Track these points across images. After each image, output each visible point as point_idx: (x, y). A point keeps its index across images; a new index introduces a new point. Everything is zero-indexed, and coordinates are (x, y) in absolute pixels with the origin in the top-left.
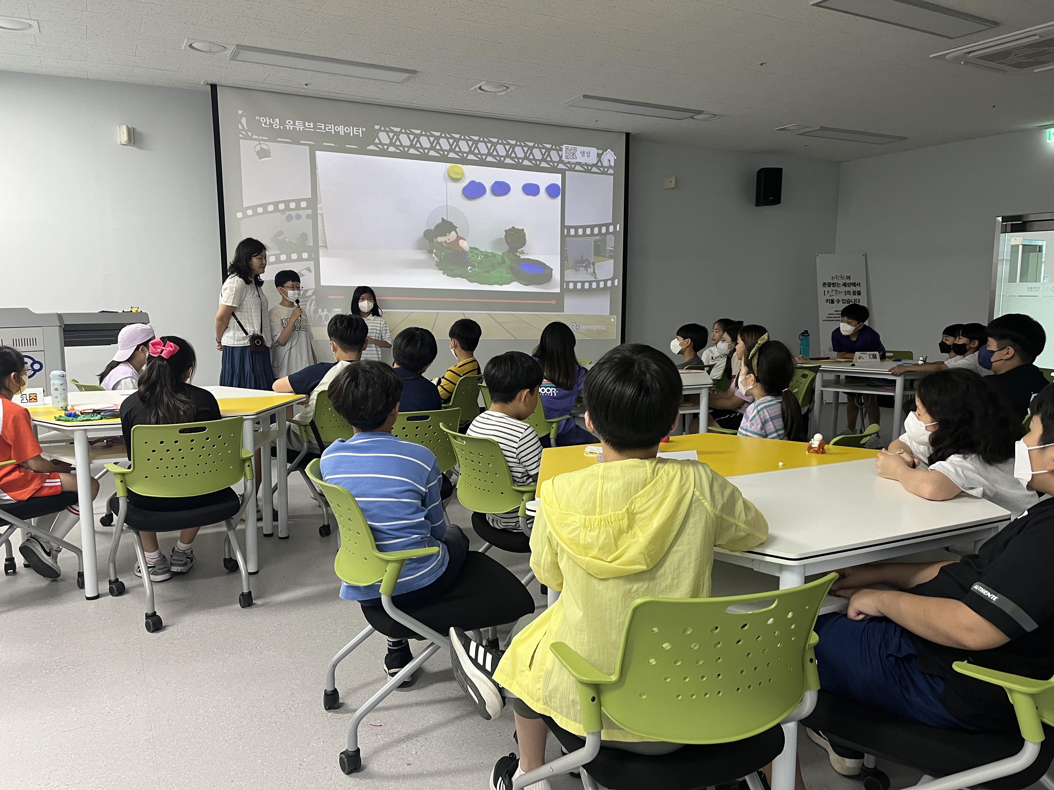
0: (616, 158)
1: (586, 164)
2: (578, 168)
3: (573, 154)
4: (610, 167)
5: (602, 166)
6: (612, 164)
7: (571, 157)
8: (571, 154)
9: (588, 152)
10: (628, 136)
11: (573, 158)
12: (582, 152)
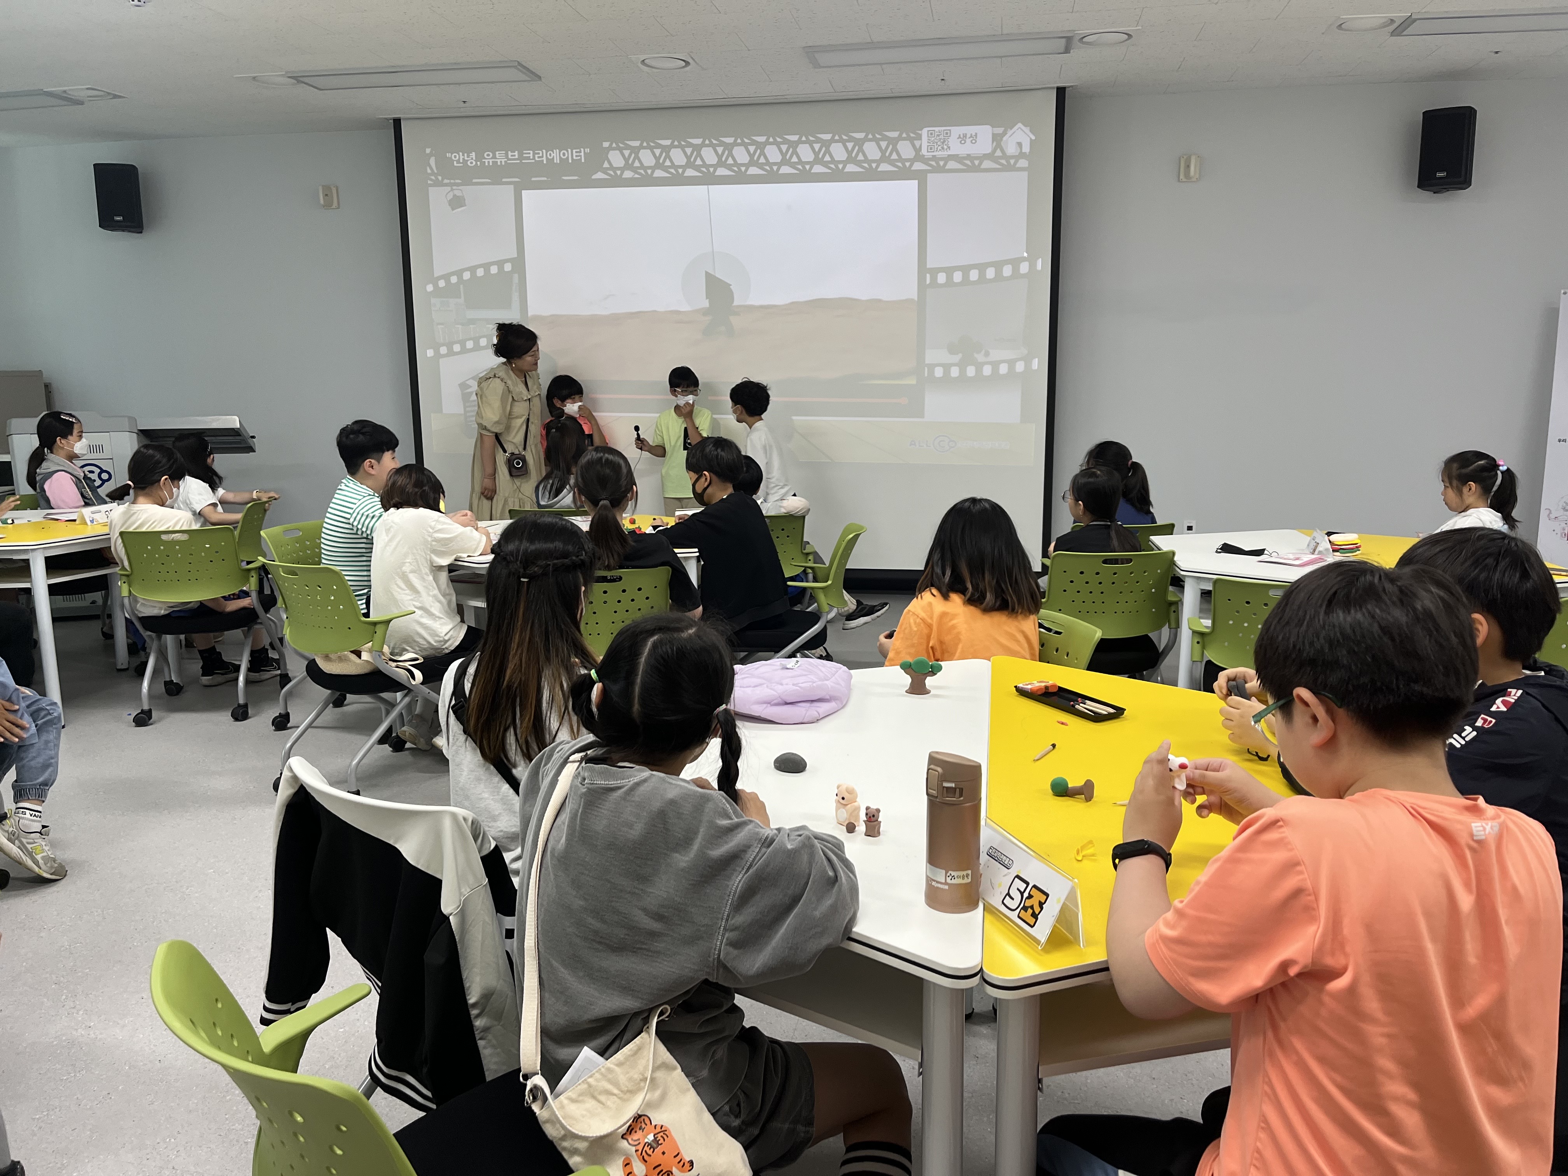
0: (1033, 138)
1: (969, 157)
2: (951, 165)
3: (943, 143)
4: (1022, 155)
5: (1004, 156)
6: (1026, 149)
7: (939, 148)
8: (939, 143)
9: (974, 134)
10: (1061, 92)
11: (943, 148)
12: (962, 136)
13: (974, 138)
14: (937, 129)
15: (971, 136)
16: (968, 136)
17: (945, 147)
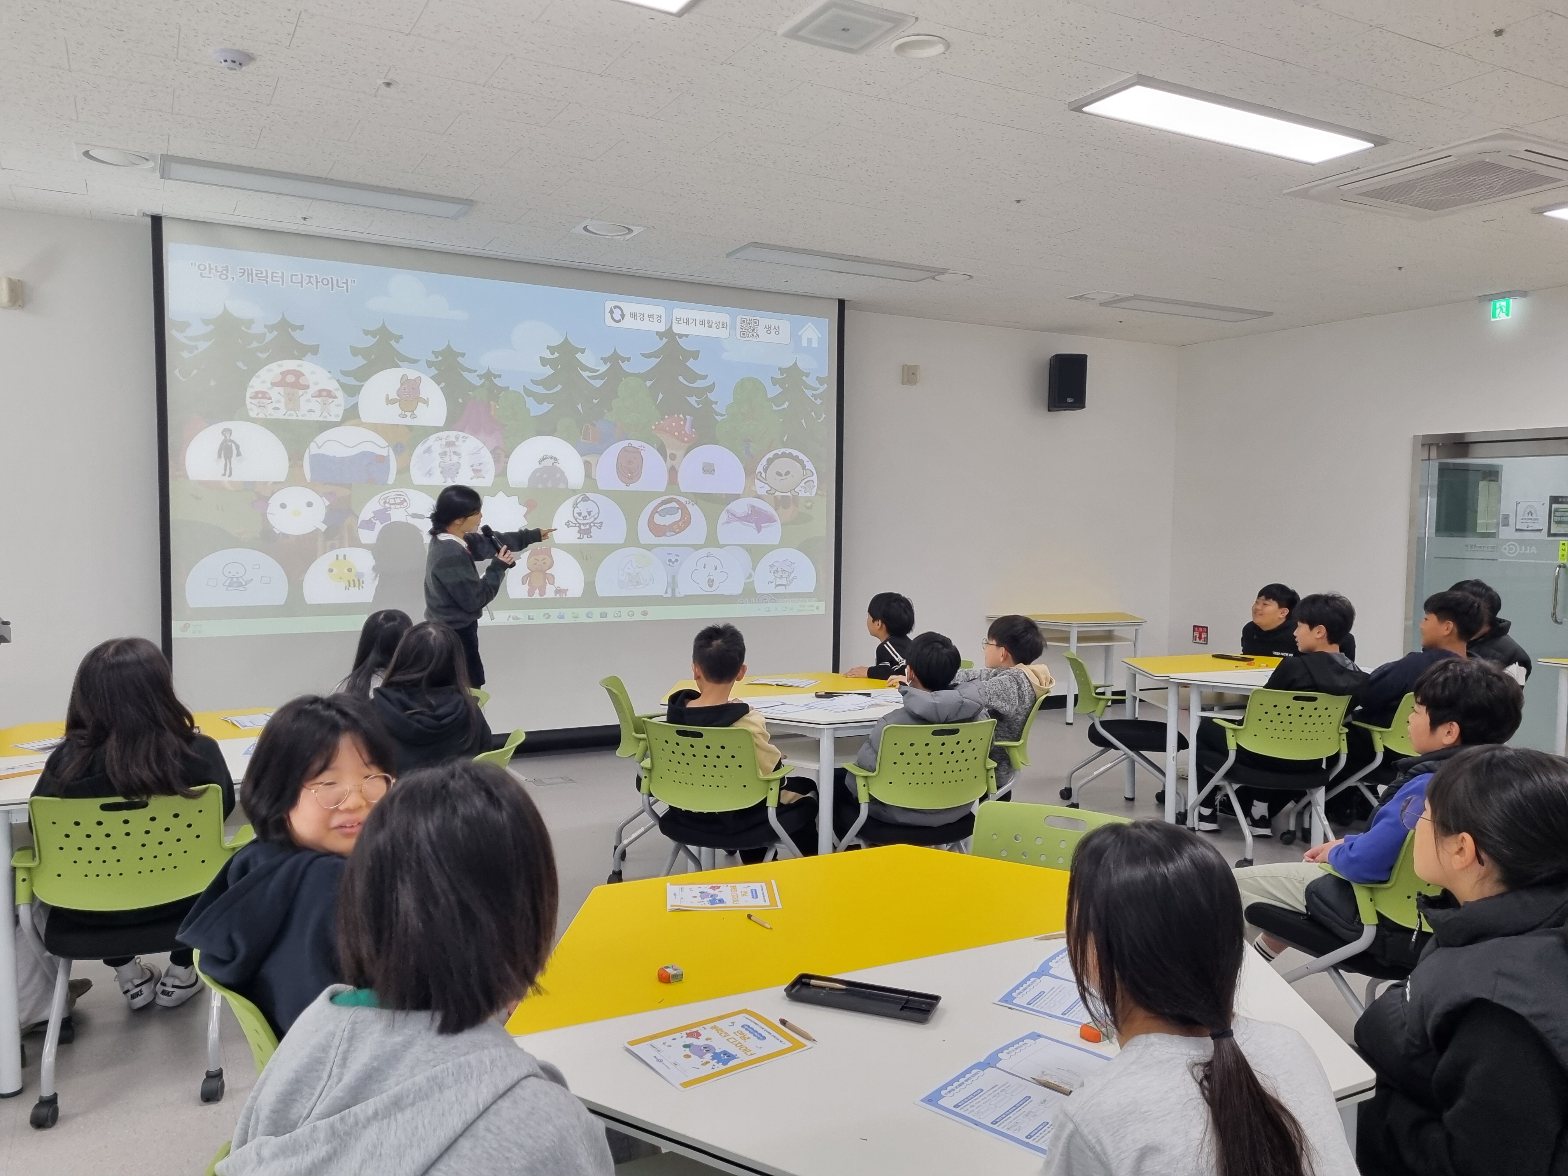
0: (820, 336)
3: (753, 330)
7: (750, 334)
8: (749, 330)
9: (777, 327)
10: (842, 303)
11: (753, 335)
12: (767, 327)
13: (777, 330)
14: (748, 318)
15: (775, 328)
16: (773, 328)
17: (755, 334)
